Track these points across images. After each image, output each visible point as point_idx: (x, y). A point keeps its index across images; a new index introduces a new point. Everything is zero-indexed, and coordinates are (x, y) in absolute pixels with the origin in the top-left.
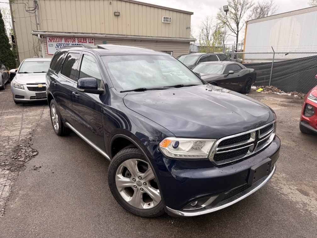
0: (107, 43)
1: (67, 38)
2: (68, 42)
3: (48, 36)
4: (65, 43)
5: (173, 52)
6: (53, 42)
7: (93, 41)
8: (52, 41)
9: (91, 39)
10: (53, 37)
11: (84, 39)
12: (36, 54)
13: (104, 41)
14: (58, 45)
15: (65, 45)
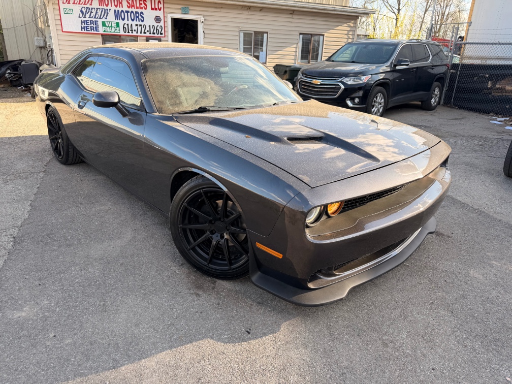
0: (190, 12)
2: (107, 5)
4: (99, 7)
5: (323, 35)
6: (74, 3)
7: (161, 6)
9: (157, 1)
11: (140, 0)
12: (40, 34)
13: (184, 6)
14: (84, 11)
15: (99, 12)
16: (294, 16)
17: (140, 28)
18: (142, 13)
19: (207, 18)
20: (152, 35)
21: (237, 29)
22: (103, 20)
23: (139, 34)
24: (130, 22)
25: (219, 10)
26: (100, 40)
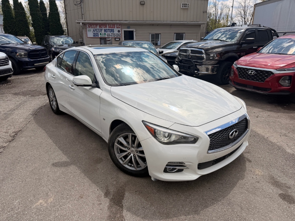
0: (131, 28)
1: (101, 25)
2: (102, 28)
3: (87, 24)
4: (99, 28)
5: (185, 33)
6: (91, 28)
7: (120, 26)
10: (91, 25)
11: (113, 25)
12: (81, 38)
13: (128, 26)
14: (94, 30)
15: (99, 30)
16: (172, 27)
17: (112, 35)
18: (113, 29)
19: (136, 30)
20: (117, 37)
21: (148, 33)
22: (100, 33)
23: (112, 37)
24: (109, 33)
25: (141, 26)
26: (99, 39)
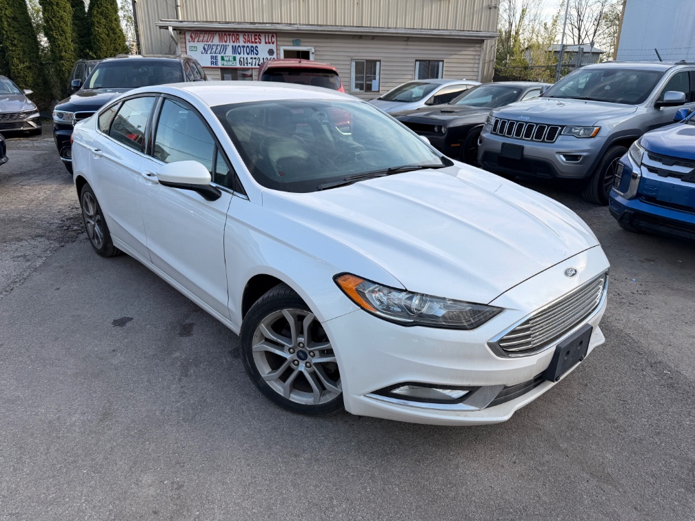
0: (302, 44)
1: (223, 33)
2: (226, 42)
3: (187, 30)
4: (218, 43)
5: (443, 61)
6: (198, 41)
7: (274, 40)
8: (196, 40)
9: (270, 35)
10: (197, 33)
11: (255, 35)
13: (295, 39)
14: (206, 47)
15: (219, 48)
16: (409, 43)
17: (254, 61)
18: (256, 47)
19: (317, 49)
21: (348, 59)
22: (222, 55)
23: (253, 66)
24: (246, 56)
25: (329, 41)
26: (219, 72)
